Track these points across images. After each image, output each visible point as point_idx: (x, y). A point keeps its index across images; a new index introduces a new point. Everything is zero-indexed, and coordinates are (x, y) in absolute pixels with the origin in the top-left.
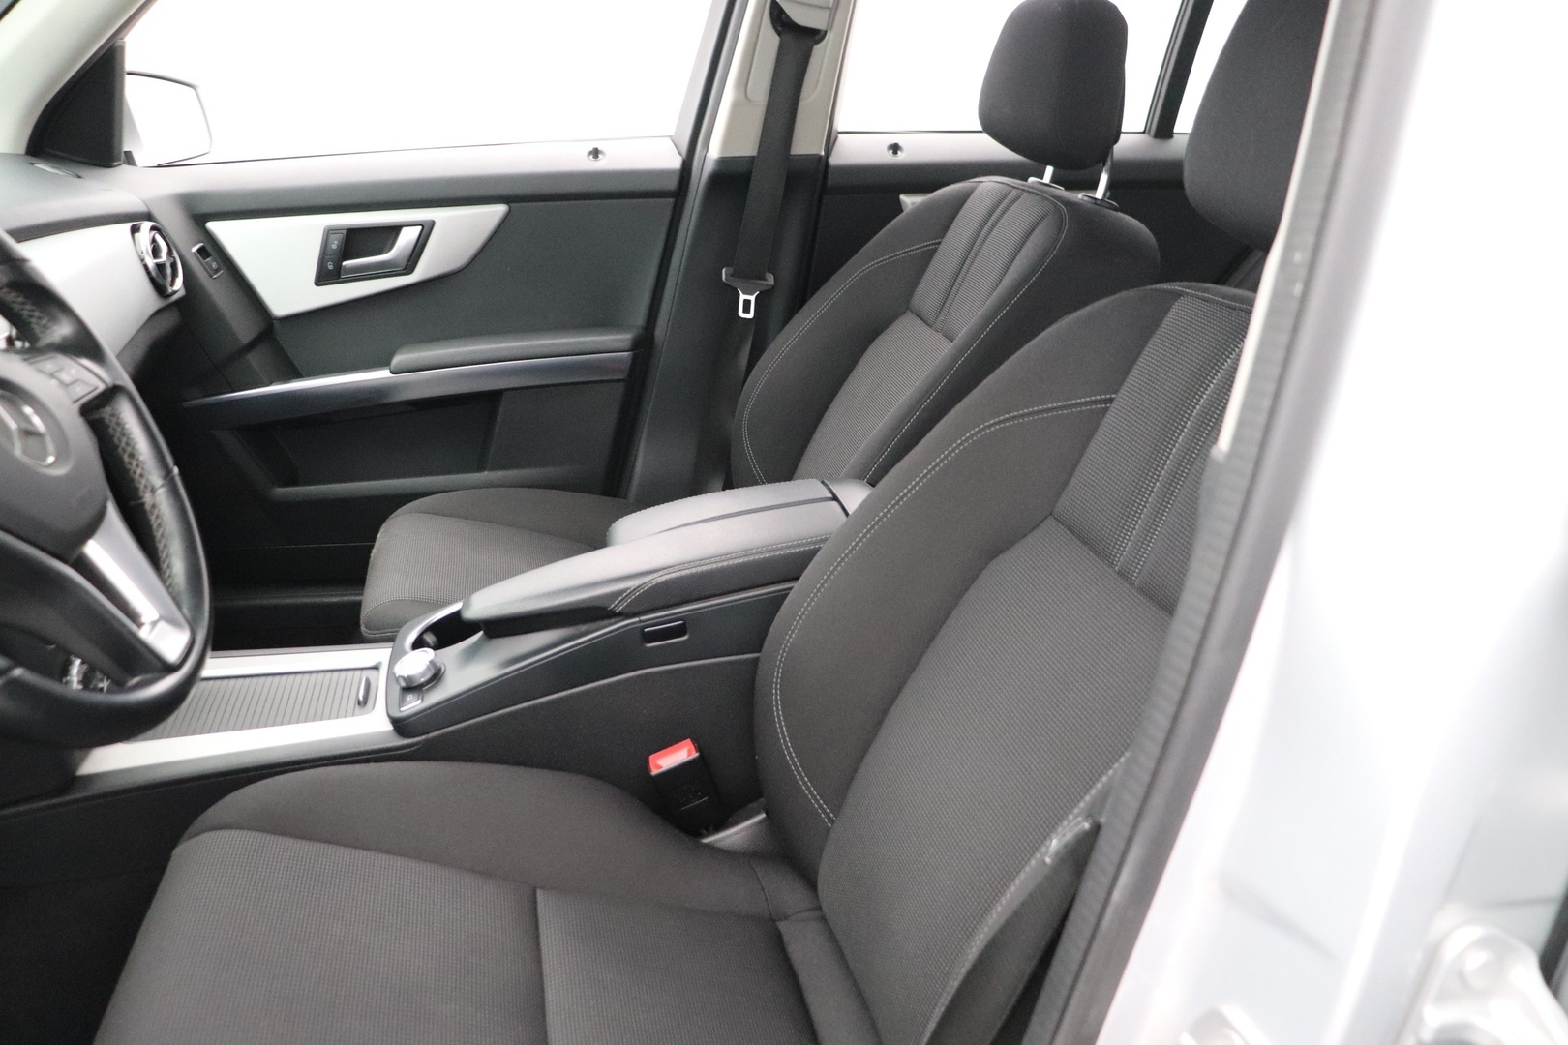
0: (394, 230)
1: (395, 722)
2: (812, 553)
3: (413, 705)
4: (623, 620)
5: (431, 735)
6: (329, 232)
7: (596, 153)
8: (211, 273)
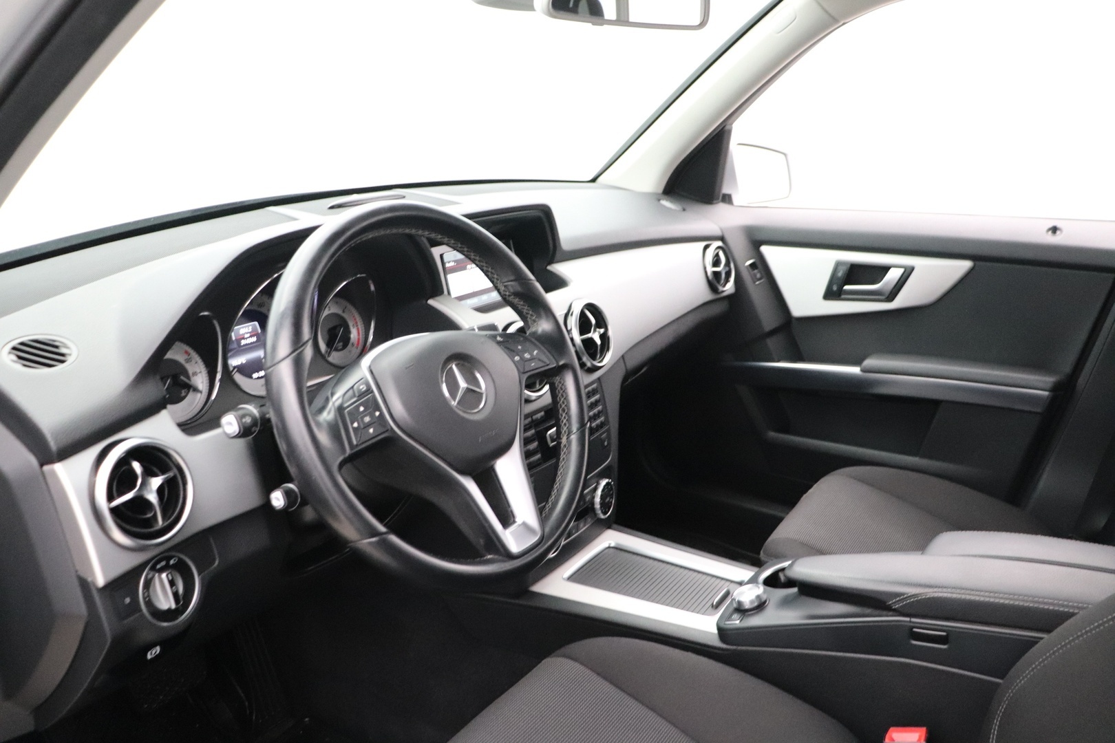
0: (885, 269)
1: (720, 629)
2: (1069, 616)
3: (736, 622)
4: (895, 616)
5: (739, 648)
6: (838, 264)
7: (1054, 230)
8: (754, 279)
